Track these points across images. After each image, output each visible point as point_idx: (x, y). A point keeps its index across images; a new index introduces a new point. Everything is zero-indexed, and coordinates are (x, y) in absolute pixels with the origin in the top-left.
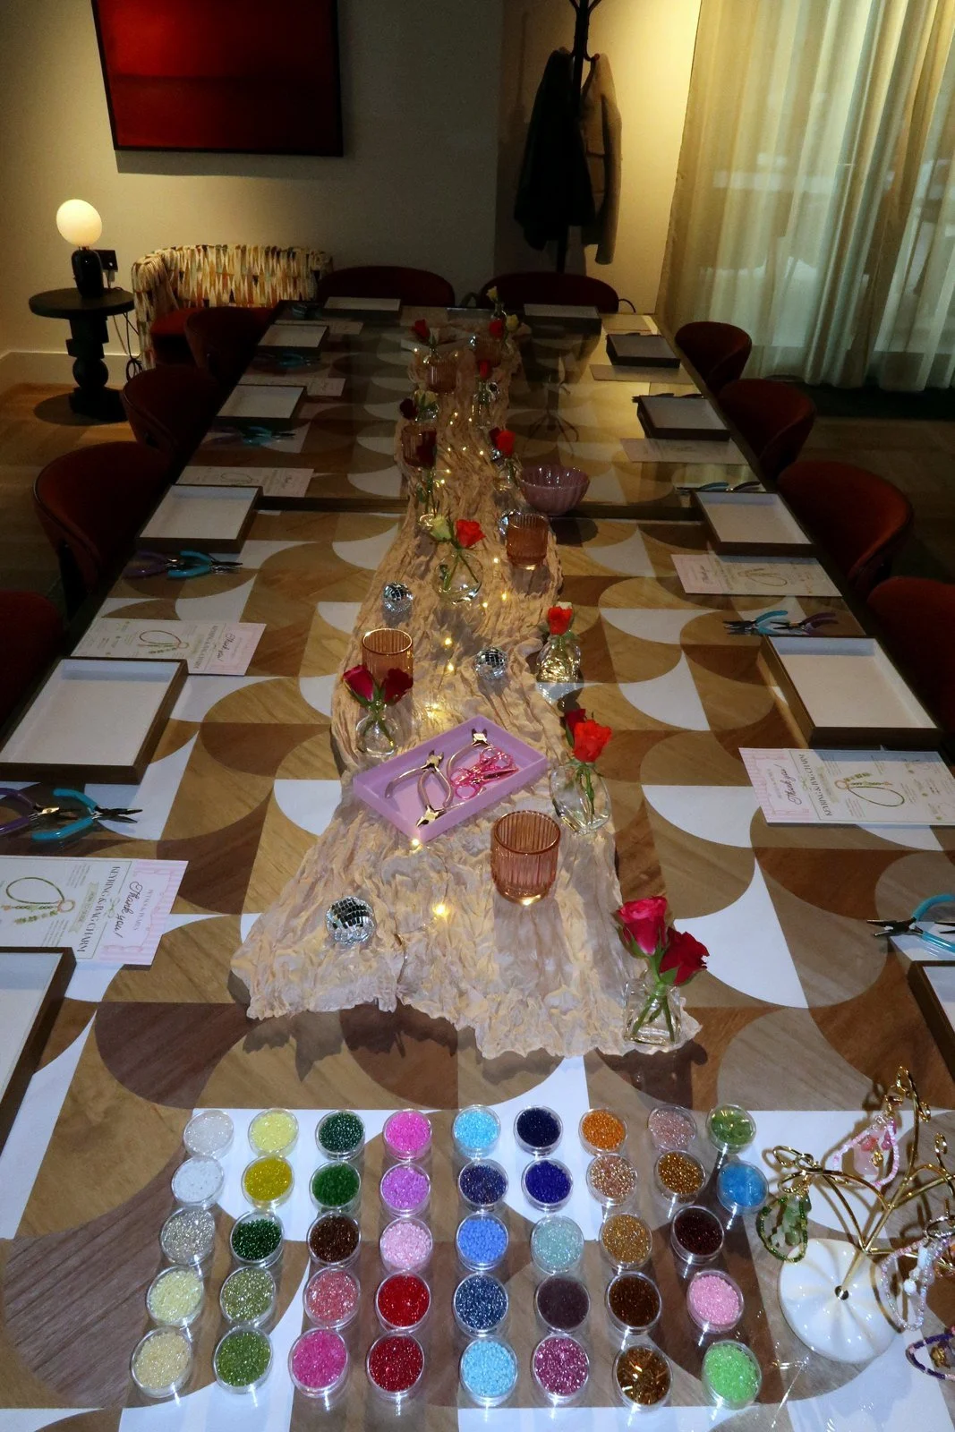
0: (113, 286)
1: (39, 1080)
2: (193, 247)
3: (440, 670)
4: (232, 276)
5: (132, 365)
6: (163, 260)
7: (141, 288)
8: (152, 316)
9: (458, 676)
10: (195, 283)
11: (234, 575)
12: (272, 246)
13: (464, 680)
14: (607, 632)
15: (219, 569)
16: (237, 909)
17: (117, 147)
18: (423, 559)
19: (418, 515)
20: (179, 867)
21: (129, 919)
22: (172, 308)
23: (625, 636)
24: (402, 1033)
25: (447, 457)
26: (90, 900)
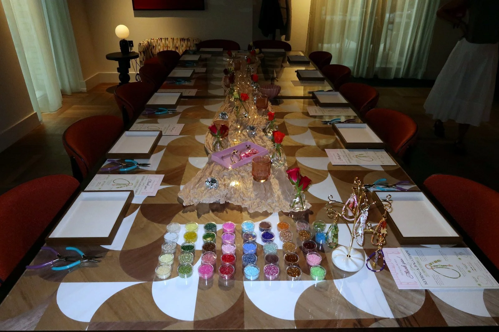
0: (132, 51)
1: (125, 220)
2: (158, 39)
3: (237, 133)
4: (169, 47)
5: (137, 76)
6: (148, 42)
7: (141, 50)
8: (144, 59)
9: (242, 134)
10: (158, 49)
11: (175, 114)
12: (182, 38)
13: (244, 135)
14: (286, 124)
15: (170, 112)
16: (179, 185)
17: (134, 9)
18: (231, 108)
19: (229, 99)
20: (163, 176)
21: (148, 187)
22: (151, 57)
23: (291, 125)
24: (227, 209)
25: (238, 85)
26: (137, 183)
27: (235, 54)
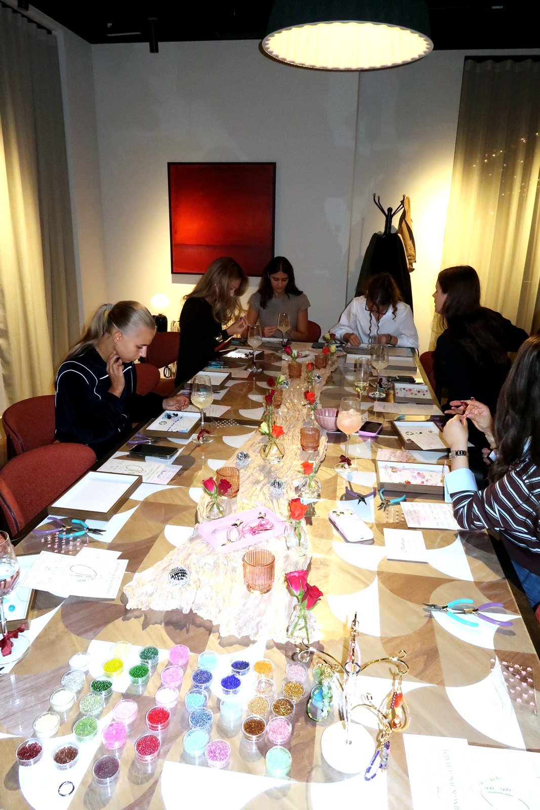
3: (254, 488)
9: (261, 491)
16: (135, 571)
17: (173, 273)
24: (190, 622)
25: (287, 404)
27: (298, 353)
